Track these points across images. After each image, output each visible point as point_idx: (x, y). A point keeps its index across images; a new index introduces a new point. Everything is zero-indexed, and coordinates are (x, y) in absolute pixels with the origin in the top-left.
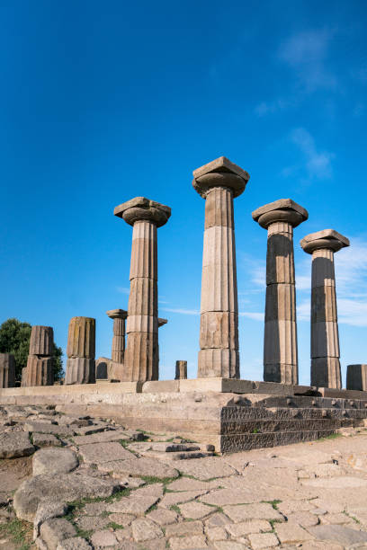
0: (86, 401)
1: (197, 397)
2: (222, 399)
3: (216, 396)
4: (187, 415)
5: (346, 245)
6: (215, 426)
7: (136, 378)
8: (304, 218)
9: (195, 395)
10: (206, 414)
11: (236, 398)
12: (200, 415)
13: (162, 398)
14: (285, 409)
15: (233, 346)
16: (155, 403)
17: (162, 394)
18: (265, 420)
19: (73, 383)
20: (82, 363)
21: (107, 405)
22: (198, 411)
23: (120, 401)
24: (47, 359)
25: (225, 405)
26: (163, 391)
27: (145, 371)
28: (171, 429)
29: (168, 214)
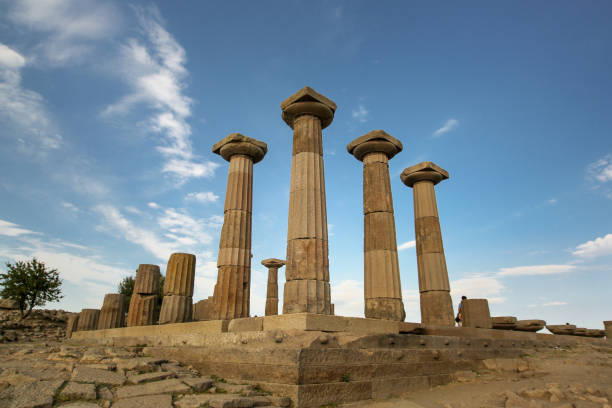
0: (173, 342)
1: (278, 337)
2: (305, 338)
3: (299, 335)
4: (264, 359)
5: (445, 178)
6: (292, 373)
7: (224, 316)
8: (399, 149)
9: (276, 334)
10: (283, 357)
11: (323, 337)
12: (277, 360)
13: (244, 338)
14: (385, 350)
15: (321, 276)
16: (235, 344)
17: (243, 333)
18: (359, 364)
19: (167, 323)
20: (177, 301)
21: (190, 346)
22: (275, 354)
23: (203, 342)
24: (151, 297)
25: (307, 345)
26: (245, 330)
27: (234, 308)
28: (246, 377)
29: (265, 150)
